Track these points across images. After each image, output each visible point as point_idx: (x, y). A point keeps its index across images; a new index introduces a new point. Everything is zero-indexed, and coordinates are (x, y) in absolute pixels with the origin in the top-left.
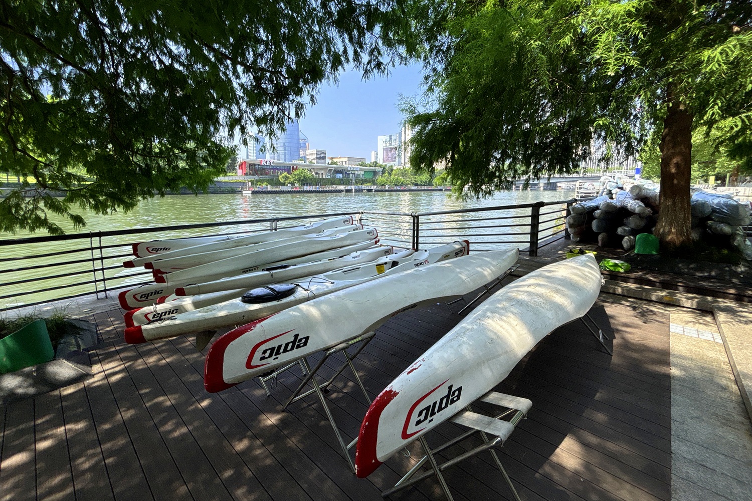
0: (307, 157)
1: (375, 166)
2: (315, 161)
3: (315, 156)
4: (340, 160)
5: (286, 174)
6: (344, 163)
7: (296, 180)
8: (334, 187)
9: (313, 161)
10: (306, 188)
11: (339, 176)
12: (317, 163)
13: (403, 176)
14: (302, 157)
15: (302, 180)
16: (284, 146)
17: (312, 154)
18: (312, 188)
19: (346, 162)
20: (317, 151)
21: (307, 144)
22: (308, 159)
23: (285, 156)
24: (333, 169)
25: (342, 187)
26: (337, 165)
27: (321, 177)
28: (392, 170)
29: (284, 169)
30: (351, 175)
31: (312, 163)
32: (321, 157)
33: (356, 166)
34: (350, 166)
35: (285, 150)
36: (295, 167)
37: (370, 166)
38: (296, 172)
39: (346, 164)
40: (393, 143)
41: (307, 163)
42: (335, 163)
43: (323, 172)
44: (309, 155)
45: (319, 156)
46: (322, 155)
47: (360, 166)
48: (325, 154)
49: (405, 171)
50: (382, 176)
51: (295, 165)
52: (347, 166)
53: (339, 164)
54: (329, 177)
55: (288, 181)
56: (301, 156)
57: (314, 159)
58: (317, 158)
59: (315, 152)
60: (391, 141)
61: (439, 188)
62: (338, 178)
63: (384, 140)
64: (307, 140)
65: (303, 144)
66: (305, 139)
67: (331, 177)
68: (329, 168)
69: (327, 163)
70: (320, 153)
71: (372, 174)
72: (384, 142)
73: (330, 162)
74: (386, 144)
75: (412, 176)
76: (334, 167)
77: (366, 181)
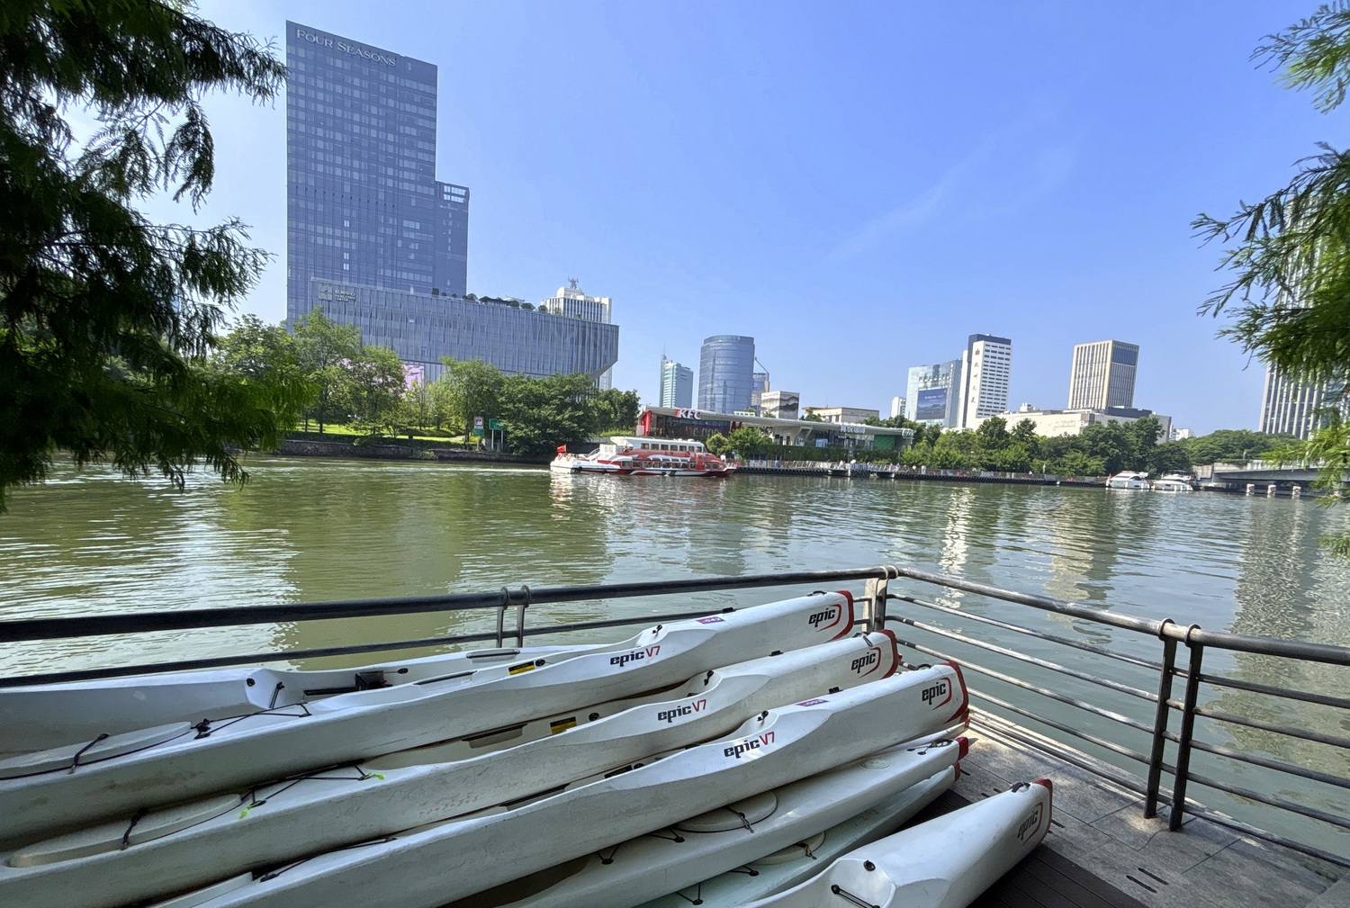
0: (762, 405)
1: (900, 426)
2: (776, 414)
3: (777, 404)
4: (827, 413)
5: (719, 435)
6: (834, 419)
7: (736, 447)
8: (809, 464)
9: (773, 413)
10: (754, 464)
11: (821, 443)
12: (780, 416)
13: (961, 448)
14: (755, 407)
15: (748, 448)
16: (725, 385)
17: (771, 400)
18: (765, 464)
19: (837, 416)
21: (766, 383)
22: (764, 409)
23: (724, 405)
24: (811, 429)
25: (825, 465)
26: (821, 421)
27: (784, 443)
28: (937, 435)
29: (717, 427)
30: (846, 442)
31: (771, 416)
32: (789, 404)
33: (859, 425)
34: (846, 424)
35: (725, 393)
36: (737, 423)
37: (889, 426)
38: (738, 433)
39: (837, 420)
40: (942, 381)
41: (761, 416)
42: (817, 418)
43: (789, 434)
44: (767, 401)
45: (784, 404)
46: (791, 403)
47: (867, 424)
48: (798, 399)
49: (967, 438)
50: (913, 447)
51: (738, 419)
52: (840, 423)
53: (823, 419)
54: (802, 444)
55: (722, 449)
56: (753, 404)
57: (774, 410)
58: (781, 408)
59: (779, 397)
60: (938, 378)
61: (1047, 477)
62: (820, 446)
63: (922, 374)
64: (766, 376)
65: (759, 382)
66: (764, 374)
67: (806, 444)
68: (802, 428)
69: (800, 417)
70: (787, 398)
71: (893, 442)
72: (920, 378)
73: (806, 416)
74: (926, 383)
75: (983, 450)
76: (814, 426)
77: (877, 456)
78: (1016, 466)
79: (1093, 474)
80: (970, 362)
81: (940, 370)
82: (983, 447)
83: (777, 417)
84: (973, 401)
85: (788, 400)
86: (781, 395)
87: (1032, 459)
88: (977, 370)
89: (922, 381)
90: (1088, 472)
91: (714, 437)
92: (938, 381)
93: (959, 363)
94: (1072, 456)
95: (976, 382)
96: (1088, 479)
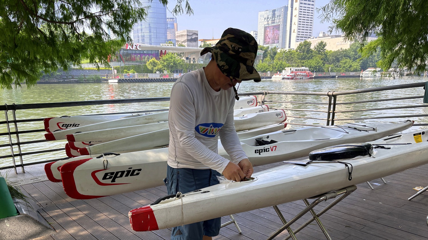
0: (177, 39)
2: (185, 44)
3: (185, 38)
4: (214, 42)
5: (154, 59)
7: (164, 66)
9: (183, 44)
10: (176, 76)
12: (188, 46)
13: (288, 60)
15: (172, 67)
16: (150, 27)
17: (182, 36)
21: (175, 25)
22: (178, 41)
23: (150, 39)
27: (192, 62)
28: (275, 53)
29: (152, 54)
31: (182, 46)
32: (193, 39)
36: (164, 51)
38: (165, 57)
40: (277, 20)
41: (177, 46)
43: (194, 57)
44: (179, 36)
45: (190, 38)
46: (194, 37)
48: (197, 35)
49: (291, 54)
50: (262, 60)
51: (164, 49)
55: (156, 68)
56: (168, 38)
57: (184, 42)
58: (188, 40)
60: (275, 18)
61: (332, 74)
63: (266, 16)
64: (175, 19)
65: (171, 24)
66: (173, 18)
67: (204, 62)
69: (199, 46)
72: (265, 19)
73: (203, 44)
74: (268, 21)
75: (299, 61)
78: (316, 69)
79: (354, 71)
80: (292, 7)
81: (276, 13)
82: (299, 59)
83: (186, 46)
84: (294, 32)
85: (192, 35)
86: (187, 32)
87: (324, 64)
88: (296, 13)
89: (266, 20)
90: (352, 70)
91: (151, 60)
92: (275, 20)
93: (286, 8)
94: (344, 61)
95: (295, 20)
96: (352, 74)
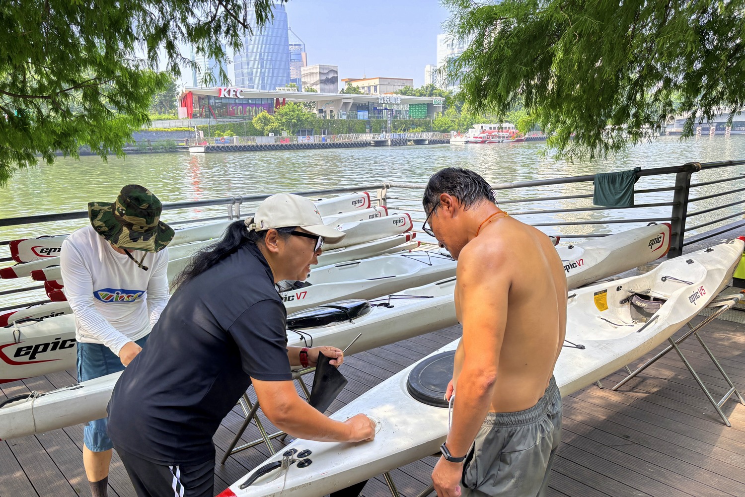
0: (303, 80)
1: (431, 95)
2: (317, 88)
3: (317, 78)
4: (366, 83)
5: (264, 113)
6: (372, 89)
7: (282, 124)
8: (353, 138)
9: (314, 87)
10: (302, 140)
11: (363, 115)
12: (322, 90)
14: (294, 80)
15: (295, 125)
16: (261, 59)
17: (312, 74)
18: (313, 140)
19: (375, 87)
20: (321, 67)
21: (303, 55)
22: (305, 83)
23: (263, 79)
24: (351, 101)
25: (367, 137)
26: (359, 93)
27: (328, 118)
29: (261, 105)
30: (385, 112)
31: (312, 91)
32: (329, 79)
33: (395, 95)
34: (383, 95)
35: (262, 67)
36: (281, 100)
37: (421, 95)
38: (283, 110)
39: (375, 90)
41: (303, 90)
42: (355, 90)
43: (332, 108)
44: (307, 75)
45: (324, 78)
46: (331, 76)
47: (403, 94)
48: (336, 72)
51: (281, 95)
52: (377, 94)
53: (362, 91)
54: (345, 117)
55: (269, 127)
56: (292, 77)
57: (315, 84)
58: (322, 82)
59: (318, 70)
62: (361, 118)
64: (302, 47)
65: (296, 54)
66: (299, 45)
67: (348, 117)
68: (343, 101)
69: (340, 90)
70: (326, 71)
71: (425, 110)
72: (448, 45)
73: (346, 87)
74: (453, 49)
76: (354, 99)
77: (413, 124)
83: (319, 91)
85: (327, 73)
89: (449, 47)
91: (260, 115)
